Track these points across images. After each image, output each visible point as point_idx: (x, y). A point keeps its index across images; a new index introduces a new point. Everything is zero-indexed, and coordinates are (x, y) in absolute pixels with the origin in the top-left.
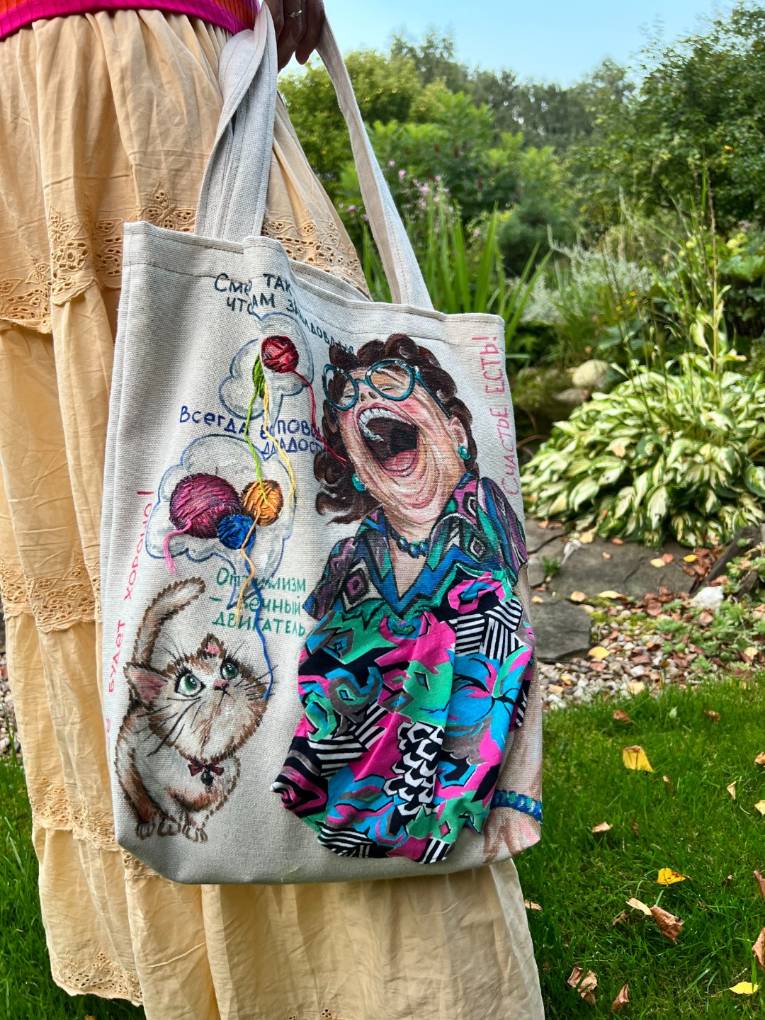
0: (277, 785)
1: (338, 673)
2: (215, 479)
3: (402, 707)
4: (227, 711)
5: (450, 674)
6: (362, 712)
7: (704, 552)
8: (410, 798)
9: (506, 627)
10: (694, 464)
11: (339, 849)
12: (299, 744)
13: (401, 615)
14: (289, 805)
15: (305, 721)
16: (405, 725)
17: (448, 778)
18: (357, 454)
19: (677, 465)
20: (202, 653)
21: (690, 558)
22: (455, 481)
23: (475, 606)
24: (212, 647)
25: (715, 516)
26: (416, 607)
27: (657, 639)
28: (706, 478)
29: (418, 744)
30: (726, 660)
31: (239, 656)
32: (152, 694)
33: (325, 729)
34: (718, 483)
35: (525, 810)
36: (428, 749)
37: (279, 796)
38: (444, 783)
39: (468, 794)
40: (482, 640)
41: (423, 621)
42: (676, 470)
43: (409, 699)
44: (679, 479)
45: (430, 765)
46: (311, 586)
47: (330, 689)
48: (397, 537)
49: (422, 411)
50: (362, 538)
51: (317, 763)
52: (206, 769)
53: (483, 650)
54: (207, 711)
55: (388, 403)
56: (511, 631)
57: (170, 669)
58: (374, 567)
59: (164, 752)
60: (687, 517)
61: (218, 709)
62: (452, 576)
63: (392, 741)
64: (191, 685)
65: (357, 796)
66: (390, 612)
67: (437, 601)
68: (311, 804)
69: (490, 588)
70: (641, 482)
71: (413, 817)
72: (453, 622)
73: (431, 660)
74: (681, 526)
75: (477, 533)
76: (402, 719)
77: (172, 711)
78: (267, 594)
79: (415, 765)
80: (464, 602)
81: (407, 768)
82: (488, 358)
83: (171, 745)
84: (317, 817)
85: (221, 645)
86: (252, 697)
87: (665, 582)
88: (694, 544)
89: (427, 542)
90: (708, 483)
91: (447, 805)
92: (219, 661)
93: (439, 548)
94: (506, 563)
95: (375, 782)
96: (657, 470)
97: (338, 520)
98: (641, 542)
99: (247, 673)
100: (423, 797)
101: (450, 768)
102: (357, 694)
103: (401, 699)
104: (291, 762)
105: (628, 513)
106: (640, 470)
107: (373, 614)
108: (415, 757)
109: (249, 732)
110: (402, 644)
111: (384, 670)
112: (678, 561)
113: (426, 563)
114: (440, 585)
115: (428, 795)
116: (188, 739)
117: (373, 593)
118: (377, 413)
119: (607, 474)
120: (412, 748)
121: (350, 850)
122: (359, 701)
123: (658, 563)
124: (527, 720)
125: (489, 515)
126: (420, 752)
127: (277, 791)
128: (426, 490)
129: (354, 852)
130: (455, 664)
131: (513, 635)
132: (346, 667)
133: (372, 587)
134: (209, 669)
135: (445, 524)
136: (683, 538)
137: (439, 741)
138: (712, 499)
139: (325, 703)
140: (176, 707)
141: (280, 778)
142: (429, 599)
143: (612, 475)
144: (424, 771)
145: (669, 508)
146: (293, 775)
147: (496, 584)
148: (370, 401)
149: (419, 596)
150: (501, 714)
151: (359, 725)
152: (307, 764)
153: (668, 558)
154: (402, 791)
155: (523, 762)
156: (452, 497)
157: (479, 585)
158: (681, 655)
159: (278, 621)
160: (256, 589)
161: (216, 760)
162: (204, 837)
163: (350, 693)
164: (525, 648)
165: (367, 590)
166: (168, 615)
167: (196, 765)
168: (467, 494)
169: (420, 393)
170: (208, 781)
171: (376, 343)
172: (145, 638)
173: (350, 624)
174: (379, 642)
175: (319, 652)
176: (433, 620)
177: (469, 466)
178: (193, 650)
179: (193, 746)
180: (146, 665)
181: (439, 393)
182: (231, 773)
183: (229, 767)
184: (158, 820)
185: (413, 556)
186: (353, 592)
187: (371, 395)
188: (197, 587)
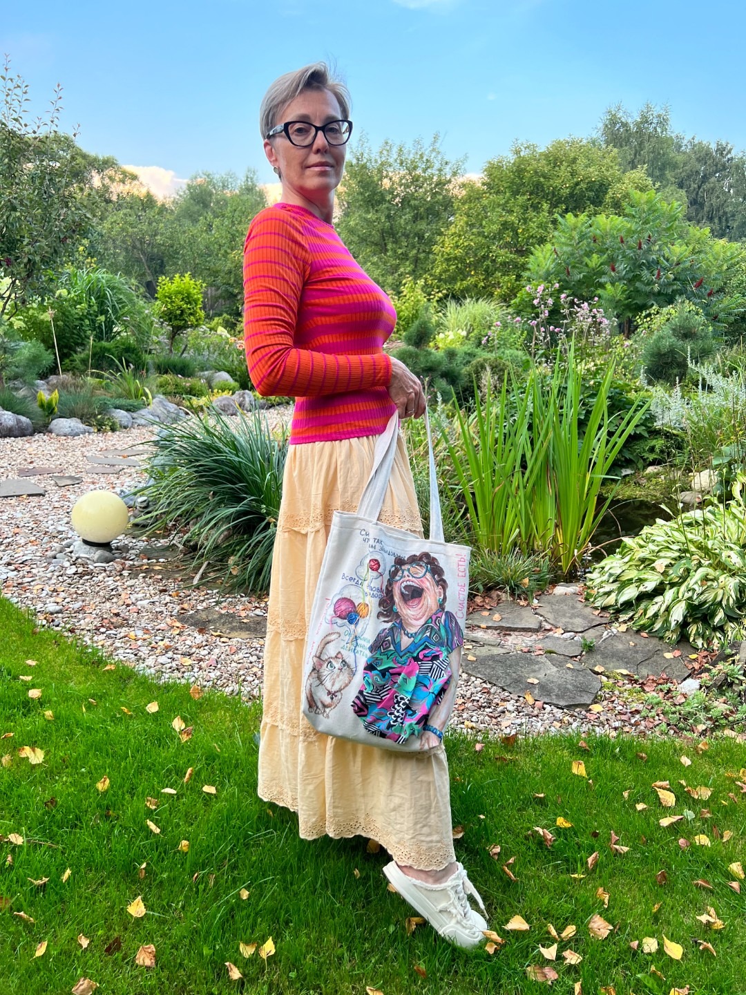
0: (352, 704)
1: (376, 672)
2: (349, 600)
3: (397, 688)
4: (341, 677)
5: (415, 681)
6: (383, 686)
7: (705, 653)
8: (395, 719)
9: (440, 668)
11: (370, 731)
12: (361, 692)
13: (401, 657)
14: (356, 712)
15: (363, 685)
16: (397, 694)
17: (409, 715)
19: (696, 587)
20: (336, 657)
22: (434, 612)
23: (430, 659)
24: (339, 656)
25: (721, 629)
26: (407, 655)
27: (640, 707)
28: (719, 599)
29: (400, 702)
30: (682, 729)
32: (320, 667)
33: (369, 689)
34: (728, 604)
35: (435, 733)
36: (403, 704)
38: (407, 717)
39: (414, 722)
40: (430, 671)
41: (409, 660)
42: (694, 590)
43: (399, 686)
45: (403, 710)
46: (371, 642)
47: (372, 677)
48: (404, 630)
49: (428, 583)
50: (392, 629)
51: (365, 700)
52: (332, 695)
53: (430, 675)
54: (335, 676)
55: (414, 579)
57: (326, 660)
58: (393, 639)
59: (320, 686)
60: (700, 625)
61: (338, 676)
62: (423, 647)
63: (391, 699)
64: (331, 667)
65: (377, 714)
66: (397, 655)
67: (415, 655)
68: (362, 713)
69: (437, 653)
70: (669, 594)
71: (395, 725)
72: (419, 663)
73: (409, 674)
74: (694, 632)
75: (438, 633)
76: (395, 692)
77: (324, 674)
78: (359, 641)
79: (398, 708)
80: (425, 657)
81: (395, 709)
82: (461, 563)
83: (322, 684)
84: (364, 718)
85: (341, 656)
86: (349, 674)
87: (667, 670)
88: (700, 646)
89: (416, 634)
91: (407, 724)
92: (341, 661)
93: (420, 636)
94: (448, 645)
95: (383, 711)
96: (683, 588)
97: (385, 621)
98: (661, 638)
99: (349, 666)
100: (399, 719)
101: (410, 712)
103: (396, 685)
104: (357, 697)
105: (656, 615)
106: (672, 585)
107: (391, 655)
108: (399, 706)
109: (347, 685)
110: (400, 667)
111: (392, 674)
113: (414, 641)
114: (417, 649)
115: (401, 719)
116: (328, 684)
117: (392, 648)
118: (408, 583)
119: (646, 584)
120: (398, 703)
122: (382, 683)
123: (668, 655)
124: (442, 703)
125: (445, 626)
126: (401, 704)
127: (352, 706)
128: (421, 614)
129: (374, 733)
130: (418, 677)
131: (443, 671)
132: (379, 671)
133: (392, 646)
134: (338, 663)
135: (425, 627)
137: (408, 702)
138: (720, 616)
139: (370, 681)
140: (326, 673)
141: (353, 702)
142: (412, 653)
143: (650, 586)
144: (401, 711)
145: (684, 617)
146: (357, 701)
147: (440, 652)
149: (409, 651)
150: (431, 698)
151: (381, 691)
152: (362, 699)
153: (677, 653)
154: (393, 716)
156: (431, 618)
157: (433, 651)
158: (652, 720)
159: (361, 651)
160: (356, 639)
161: (335, 692)
162: (328, 717)
163: (380, 681)
164: (446, 677)
165: (390, 646)
166: (328, 643)
167: (329, 693)
168: (437, 617)
169: (428, 576)
170: (332, 698)
171: (415, 556)
172: (320, 649)
173: (382, 657)
174: (392, 665)
175: (371, 664)
176: (413, 661)
177: (441, 606)
178: (334, 656)
179: (329, 688)
180: (319, 657)
181: (436, 576)
182: (339, 697)
183: (339, 695)
184: (315, 708)
185: (409, 637)
186: (385, 647)
187: (408, 576)
188: (338, 635)
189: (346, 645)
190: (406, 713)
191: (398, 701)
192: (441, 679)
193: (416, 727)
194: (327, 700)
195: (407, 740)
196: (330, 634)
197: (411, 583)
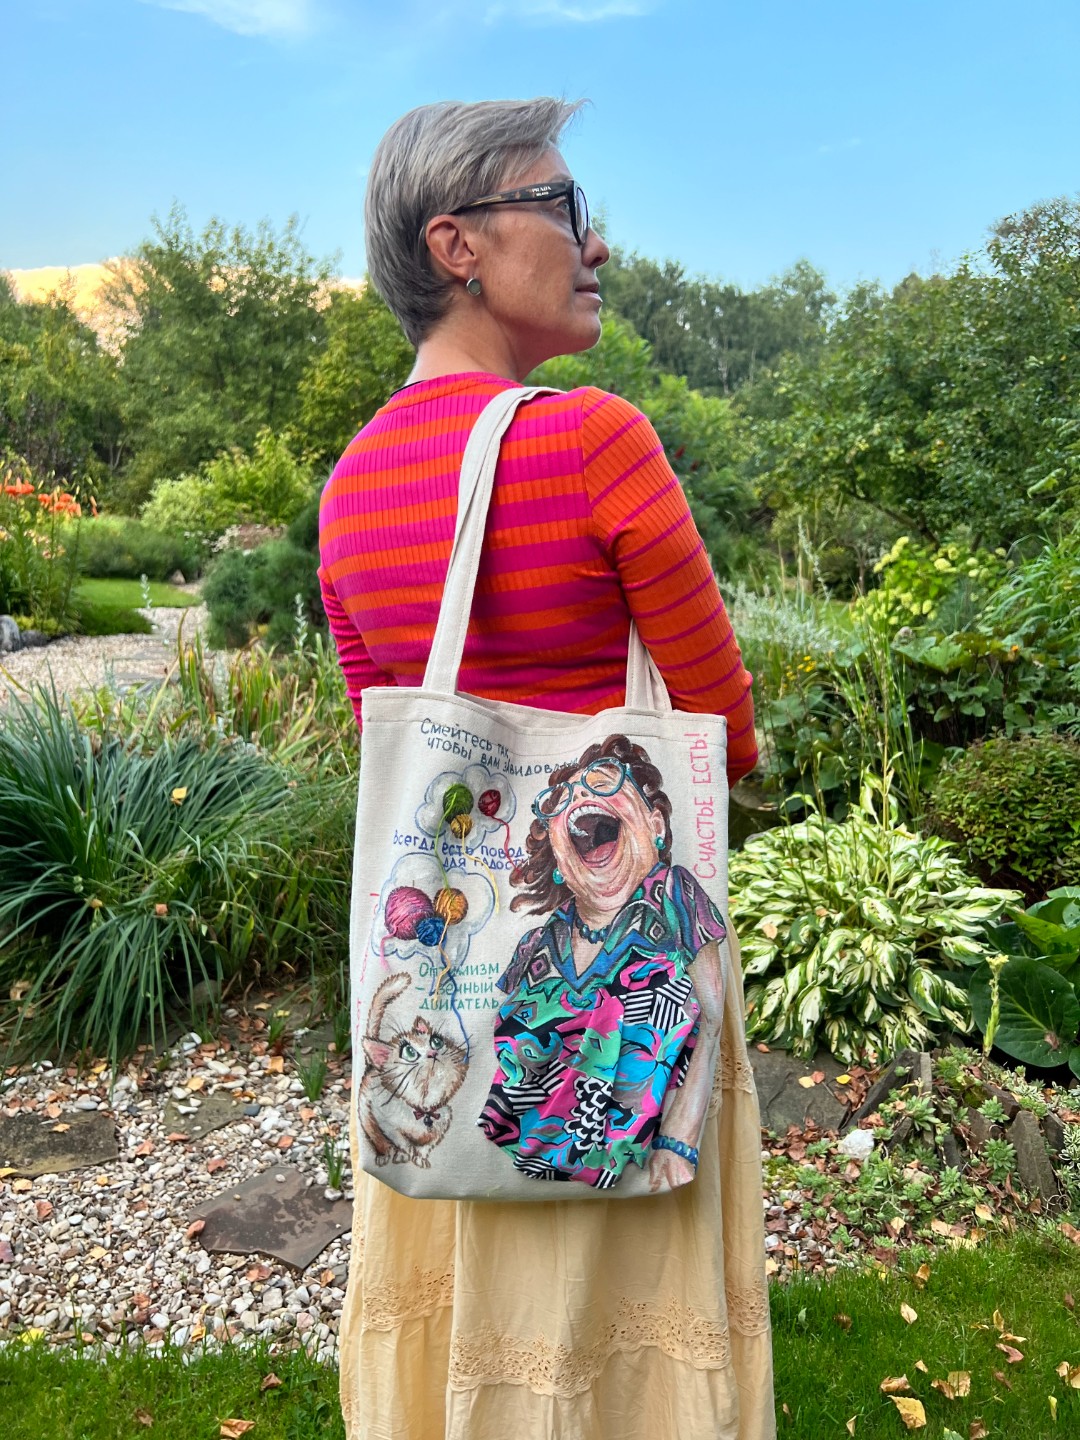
0: (481, 1121)
1: (525, 1035)
3: (578, 1064)
4: (439, 1073)
5: (619, 1040)
6: (545, 1068)
8: (584, 1137)
9: (673, 1002)
10: (853, 961)
11: (530, 1172)
12: (496, 1089)
13: (579, 991)
14: (492, 1137)
15: (501, 1071)
16: (581, 1079)
17: (617, 1123)
18: (561, 850)
20: (415, 1031)
22: (647, 870)
23: (646, 983)
24: (421, 1027)
26: (593, 984)
29: (592, 1095)
31: (442, 1032)
32: (382, 1060)
33: (515, 1079)
35: (682, 1154)
36: (600, 1099)
37: (482, 1130)
38: (613, 1127)
39: (630, 1138)
40: (651, 1013)
41: (598, 997)
45: (601, 1112)
46: (503, 967)
47: (517, 1048)
48: (580, 925)
49: (629, 805)
50: (550, 928)
51: (510, 1105)
52: (427, 1115)
53: (651, 1021)
55: (598, 799)
56: (678, 1005)
57: (394, 1040)
58: (556, 953)
59: (394, 1101)
60: (844, 1023)
61: (432, 1072)
62: (625, 958)
63: (569, 1091)
64: (411, 1054)
65: (542, 1132)
66: (569, 988)
67: (610, 979)
68: (507, 1136)
69: (662, 968)
71: (587, 1151)
72: (623, 997)
73: (603, 1028)
74: (836, 1035)
76: (577, 1074)
77: (398, 1071)
78: (459, 980)
79: (589, 1111)
80: (633, 980)
81: (583, 1113)
83: (399, 1097)
84: (514, 1147)
85: (427, 1025)
86: (456, 1061)
89: (607, 929)
91: (614, 1143)
92: (427, 1037)
93: (618, 934)
94: (684, 944)
95: (555, 1122)
97: (533, 913)
99: (450, 1044)
100: (594, 1137)
101: (618, 1115)
102: (541, 1053)
103: (577, 1058)
104: (490, 1103)
107: (554, 990)
108: (590, 1105)
109: (457, 1087)
110: (581, 1014)
111: (563, 1035)
112: (829, 1082)
113: (603, 948)
114: (614, 966)
115: (600, 1135)
116: (412, 1093)
117: (554, 972)
118: (585, 810)
120: (587, 1097)
121: (538, 1174)
122: (543, 1059)
124: (688, 1081)
125: (673, 902)
126: (593, 1101)
127: (481, 1125)
128: (618, 879)
129: (541, 1175)
130: (623, 1031)
131: (680, 1009)
132: (534, 1032)
133: (553, 968)
134: (422, 1043)
135: (630, 910)
137: (609, 1094)
138: (872, 1006)
139: (513, 1058)
140: (401, 1069)
141: (483, 1116)
142: (603, 977)
144: (596, 1116)
146: (491, 1113)
147: (669, 964)
148: (581, 800)
149: (595, 976)
150: (661, 1076)
151: (542, 1077)
152: (502, 1105)
154: (579, 1131)
155: (682, 1115)
156: (641, 886)
157: (651, 965)
159: (469, 1000)
160: (450, 976)
161: (434, 1108)
162: (428, 1165)
163: (534, 1052)
164: (689, 1021)
165: (548, 970)
166: (389, 1000)
167: (419, 1112)
168: (656, 883)
169: (629, 788)
170: (429, 1124)
171: (594, 747)
172: (374, 1018)
173: (533, 998)
174: (560, 1012)
175: (510, 1019)
176: (607, 995)
177: (664, 855)
178: (409, 1028)
179: (416, 1098)
180: (376, 1038)
181: (645, 788)
182: (446, 1117)
183: (444, 1113)
184: (392, 1152)
185: (591, 942)
186: (536, 973)
187: (583, 794)
188: (406, 980)
189: (429, 999)
190: (609, 1119)
191: (584, 1094)
192: (679, 1027)
193: (637, 1148)
194: (419, 1128)
195: (620, 1177)
196: (387, 982)
197: (593, 810)
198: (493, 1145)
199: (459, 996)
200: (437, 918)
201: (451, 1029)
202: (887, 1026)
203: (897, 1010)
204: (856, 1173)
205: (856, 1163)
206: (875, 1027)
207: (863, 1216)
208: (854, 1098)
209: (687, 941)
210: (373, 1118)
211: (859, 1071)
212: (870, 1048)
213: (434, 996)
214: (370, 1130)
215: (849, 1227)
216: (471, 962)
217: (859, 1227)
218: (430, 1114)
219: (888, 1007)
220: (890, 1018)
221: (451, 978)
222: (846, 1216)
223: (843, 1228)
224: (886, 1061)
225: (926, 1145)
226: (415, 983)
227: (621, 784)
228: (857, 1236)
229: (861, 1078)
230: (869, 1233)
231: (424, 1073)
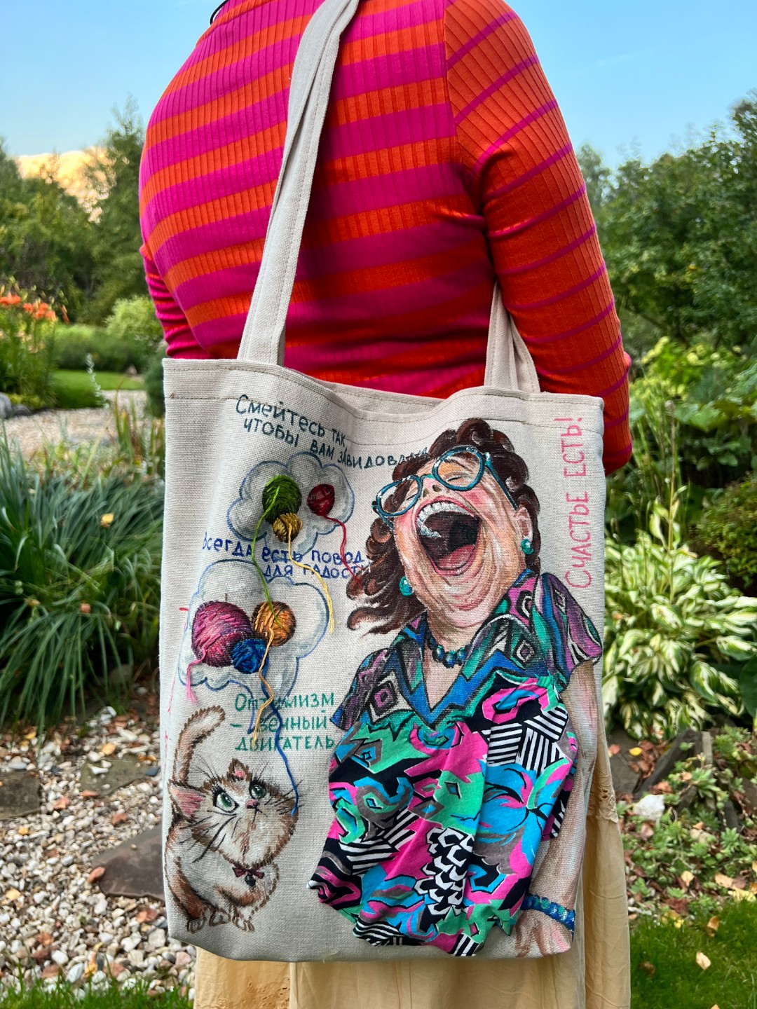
0: (313, 883)
1: (367, 781)
3: (431, 815)
4: (262, 826)
5: (482, 783)
6: (390, 820)
8: (440, 899)
9: (546, 736)
10: (644, 656)
11: (373, 940)
12: (332, 845)
13: (433, 726)
14: (325, 900)
15: (336, 824)
16: (436, 830)
17: (479, 882)
18: (409, 554)
20: (231, 777)
21: (636, 751)
22: (512, 579)
23: (513, 714)
24: (238, 772)
26: (449, 717)
29: (449, 849)
31: (265, 777)
32: (193, 808)
33: (354, 834)
34: (665, 677)
35: (557, 917)
36: (459, 855)
37: (315, 892)
38: (474, 887)
39: (496, 903)
40: (519, 751)
41: (456, 732)
43: (439, 807)
44: (629, 672)
45: (459, 871)
46: (339, 699)
47: (357, 796)
48: (434, 645)
49: (489, 500)
50: (397, 650)
51: (348, 865)
52: (249, 873)
53: (520, 760)
55: (452, 495)
56: (552, 740)
57: (206, 786)
58: (404, 680)
59: (210, 856)
60: (635, 706)
61: (253, 824)
62: (488, 685)
63: (421, 845)
64: (227, 803)
65: (388, 894)
66: (420, 723)
67: (471, 711)
68: (346, 898)
69: (533, 696)
71: (443, 916)
72: (486, 732)
73: (461, 770)
74: (629, 715)
75: (527, 637)
76: (431, 826)
77: (213, 821)
78: (285, 712)
79: (445, 868)
80: (499, 712)
81: (438, 871)
83: (215, 849)
84: (354, 910)
85: (246, 769)
86: (282, 811)
89: (466, 650)
90: (656, 675)
91: (476, 909)
92: (247, 784)
93: (479, 655)
94: (557, 666)
95: (403, 882)
97: (375, 631)
99: (275, 792)
100: (452, 899)
101: (480, 873)
102: (386, 803)
103: (430, 807)
104: (324, 862)
107: (403, 725)
108: (446, 862)
109: (284, 842)
110: (435, 755)
111: (413, 780)
112: (624, 753)
113: (461, 673)
114: (474, 694)
115: (458, 897)
116: (230, 846)
117: (402, 704)
118: (438, 508)
120: (442, 852)
121: (383, 942)
122: (388, 809)
124: (564, 832)
125: (543, 616)
126: (450, 856)
127: (313, 888)
128: (478, 590)
129: (389, 941)
130: (487, 773)
131: (555, 745)
132: (378, 777)
133: (400, 698)
134: (239, 790)
135: (493, 627)
136: (630, 727)
137: (469, 849)
138: (659, 692)
139: (353, 809)
140: (216, 819)
141: (315, 877)
142: (462, 709)
144: (453, 875)
145: (618, 698)
146: (326, 874)
147: (540, 691)
148: (433, 495)
149: (452, 707)
150: (533, 827)
151: (387, 830)
152: (339, 865)
154: (433, 892)
155: (557, 872)
156: (506, 597)
157: (519, 693)
159: (297, 738)
160: (274, 709)
161: (257, 866)
162: (251, 928)
163: (378, 801)
164: (566, 761)
165: (395, 702)
166: (199, 739)
167: (239, 869)
168: (523, 594)
169: (489, 482)
170: (251, 883)
171: (447, 433)
172: (181, 760)
173: (377, 735)
174: (410, 752)
175: (348, 761)
176: (466, 730)
177: (531, 560)
178: (223, 772)
179: (236, 854)
180: (184, 784)
181: (508, 482)
182: (272, 876)
183: (268, 871)
184: (208, 914)
185: (447, 665)
186: (380, 704)
187: (436, 489)
188: (218, 715)
189: (248, 738)
190: (468, 877)
191: (439, 848)
192: (554, 768)
193: (505, 915)
194: (239, 887)
195: (482, 946)
196: (197, 716)
197: (446, 507)
198: (328, 909)
199: (285, 733)
200: (257, 639)
201: (275, 773)
202: (671, 709)
203: (680, 696)
204: (650, 833)
205: (650, 824)
206: (661, 710)
207: (657, 870)
208: (644, 767)
209: (560, 662)
210: (184, 878)
211: (648, 745)
212: (657, 727)
213: (255, 735)
214: (179, 892)
215: (646, 879)
216: (297, 691)
217: (655, 879)
218: (252, 872)
219: (673, 692)
220: (674, 702)
221: (276, 712)
222: (643, 870)
223: (641, 881)
224: (672, 737)
225: (709, 810)
226: (230, 718)
227: (480, 477)
228: (653, 887)
229: (650, 751)
230: (664, 885)
231: (244, 826)
